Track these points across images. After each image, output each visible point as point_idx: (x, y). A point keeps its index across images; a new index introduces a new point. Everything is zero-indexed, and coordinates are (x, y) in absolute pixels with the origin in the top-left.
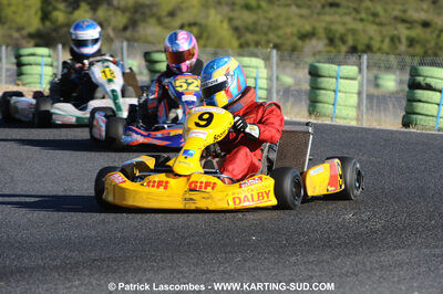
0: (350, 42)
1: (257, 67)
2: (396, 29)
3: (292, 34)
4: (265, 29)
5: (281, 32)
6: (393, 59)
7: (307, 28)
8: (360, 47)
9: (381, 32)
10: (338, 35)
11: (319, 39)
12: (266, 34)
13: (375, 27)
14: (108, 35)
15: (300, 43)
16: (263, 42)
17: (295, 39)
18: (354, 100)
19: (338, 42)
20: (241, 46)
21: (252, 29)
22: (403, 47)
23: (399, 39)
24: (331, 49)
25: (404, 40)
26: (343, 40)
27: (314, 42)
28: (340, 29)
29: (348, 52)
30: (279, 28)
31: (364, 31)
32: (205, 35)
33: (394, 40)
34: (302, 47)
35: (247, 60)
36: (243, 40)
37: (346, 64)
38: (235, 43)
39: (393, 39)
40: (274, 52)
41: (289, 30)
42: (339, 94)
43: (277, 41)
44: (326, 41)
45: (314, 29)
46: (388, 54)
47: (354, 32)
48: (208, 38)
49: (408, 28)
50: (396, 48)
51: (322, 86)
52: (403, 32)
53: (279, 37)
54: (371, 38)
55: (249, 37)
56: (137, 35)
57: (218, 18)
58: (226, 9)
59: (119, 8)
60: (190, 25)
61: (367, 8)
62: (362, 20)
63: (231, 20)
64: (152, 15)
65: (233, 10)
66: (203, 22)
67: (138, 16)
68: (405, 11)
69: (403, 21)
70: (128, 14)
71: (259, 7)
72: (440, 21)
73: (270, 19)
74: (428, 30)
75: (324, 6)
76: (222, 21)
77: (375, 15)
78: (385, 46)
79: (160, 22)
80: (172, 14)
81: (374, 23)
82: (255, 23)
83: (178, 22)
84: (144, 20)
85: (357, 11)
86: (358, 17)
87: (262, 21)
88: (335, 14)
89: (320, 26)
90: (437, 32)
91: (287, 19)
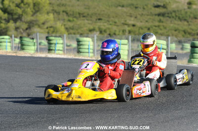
0: (108, 32)
4: (77, 28)
5: (82, 29)
7: (92, 27)
8: (112, 34)
9: (118, 28)
10: (103, 30)
11: (97, 31)
12: (77, 30)
13: (115, 27)
14: (21, 32)
16: (77, 33)
17: (88, 31)
19: (103, 32)
21: (72, 28)
22: (127, 34)
23: (125, 31)
25: (127, 31)
26: (105, 31)
28: (103, 28)
30: (82, 28)
31: (112, 28)
32: (56, 31)
33: (124, 31)
36: (69, 32)
38: (67, 33)
41: (85, 28)
42: (121, 50)
43: (81, 32)
44: (98, 33)
45: (94, 28)
47: (109, 29)
52: (127, 28)
53: (82, 31)
54: (115, 31)
55: (71, 31)
57: (60, 25)
58: (62, 22)
59: (24, 22)
60: (51, 27)
61: (112, 20)
62: (111, 24)
63: (65, 25)
64: (36, 24)
65: (64, 22)
66: (54, 26)
67: (31, 25)
68: (126, 21)
69: (126, 24)
70: (27, 24)
71: (73, 20)
72: (138, 24)
73: (79, 25)
74: (135, 27)
75: (96, 20)
76: (62, 26)
77: (115, 22)
78: (121, 33)
79: (39, 26)
80: (43, 24)
81: (115, 25)
82: (73, 26)
83: (45, 26)
84: (33, 26)
85: (108, 21)
86: (109, 23)
87: (75, 25)
88: (101, 22)
89: (96, 27)
90: (138, 28)
91: (84, 24)
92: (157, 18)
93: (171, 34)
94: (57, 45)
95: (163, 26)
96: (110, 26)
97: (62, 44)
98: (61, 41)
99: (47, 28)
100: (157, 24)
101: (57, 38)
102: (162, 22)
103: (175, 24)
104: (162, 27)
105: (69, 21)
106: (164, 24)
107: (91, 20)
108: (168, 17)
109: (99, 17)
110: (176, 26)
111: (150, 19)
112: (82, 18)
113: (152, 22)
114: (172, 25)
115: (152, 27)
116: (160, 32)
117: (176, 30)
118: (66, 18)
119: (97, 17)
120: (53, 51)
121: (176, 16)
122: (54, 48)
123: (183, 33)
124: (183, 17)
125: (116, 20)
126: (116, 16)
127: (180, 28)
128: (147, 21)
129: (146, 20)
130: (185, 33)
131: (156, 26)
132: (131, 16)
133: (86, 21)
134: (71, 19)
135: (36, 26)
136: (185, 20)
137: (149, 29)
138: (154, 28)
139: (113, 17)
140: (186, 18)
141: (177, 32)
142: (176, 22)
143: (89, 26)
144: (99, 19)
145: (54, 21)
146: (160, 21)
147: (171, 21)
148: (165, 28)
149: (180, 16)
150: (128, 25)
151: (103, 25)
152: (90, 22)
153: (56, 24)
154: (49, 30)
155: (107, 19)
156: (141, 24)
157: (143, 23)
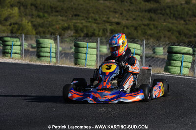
0: (85, 32)
1: (51, 43)
2: (105, 26)
3: (59, 28)
4: (47, 26)
5: (54, 27)
6: (104, 38)
7: (66, 25)
8: (89, 34)
9: (98, 27)
10: (79, 29)
11: (71, 30)
12: (48, 28)
13: (95, 25)
15: (63, 32)
16: (47, 31)
17: (61, 30)
18: (94, 58)
20: (37, 33)
21: (42, 26)
22: (108, 34)
23: (107, 30)
24: (77, 34)
25: (109, 31)
27: (69, 32)
28: (80, 26)
29: (84, 37)
30: (54, 25)
31: (91, 27)
32: (21, 28)
34: (64, 34)
35: (46, 40)
36: (37, 31)
38: (34, 32)
39: (104, 30)
41: (58, 26)
42: (88, 55)
43: (53, 31)
44: (74, 31)
45: (69, 25)
46: (102, 37)
47: (86, 27)
49: (110, 25)
50: (106, 34)
51: (81, 51)
52: (109, 27)
54: (94, 30)
55: (40, 29)
57: (27, 21)
58: (30, 17)
60: (14, 24)
61: (92, 17)
62: (89, 22)
63: (32, 22)
65: (33, 18)
66: (20, 22)
68: (108, 18)
69: (108, 22)
71: (44, 16)
72: (124, 22)
73: (50, 22)
74: (119, 26)
75: (72, 16)
76: (28, 23)
77: (96, 20)
78: (101, 33)
80: (6, 19)
81: (95, 23)
82: (42, 23)
83: (9, 23)
85: (87, 18)
86: (88, 20)
87: (46, 22)
88: (77, 19)
89: (71, 24)
90: (123, 27)
91: (57, 21)
92: (147, 15)
93: (162, 36)
94: (14, 47)
95: (154, 25)
97: (20, 46)
99: (10, 25)
100: (147, 22)
101: (13, 39)
102: (154, 20)
103: (169, 22)
104: (152, 27)
105: (39, 16)
106: (155, 23)
107: (66, 16)
108: (161, 13)
109: (75, 13)
110: (170, 26)
111: (139, 16)
112: (54, 13)
113: (141, 20)
114: (165, 24)
115: (140, 27)
116: (149, 32)
117: (168, 31)
118: (35, 12)
119: (73, 12)
120: (9, 55)
121: (171, 13)
122: (10, 51)
123: (178, 35)
124: (179, 15)
125: (97, 17)
126: (97, 12)
127: (175, 28)
128: (134, 19)
129: (134, 17)
130: (180, 34)
131: (144, 25)
132: (115, 12)
133: (59, 17)
134: (41, 14)
136: (182, 18)
137: (136, 29)
138: (143, 27)
139: (93, 13)
140: (183, 16)
141: (170, 33)
142: (170, 20)
143: (61, 22)
144: (76, 15)
145: (20, 16)
146: (151, 19)
147: (164, 20)
148: (157, 28)
149: (176, 13)
150: (111, 23)
151: (80, 22)
152: (64, 18)
153: (22, 20)
154: (13, 28)
155: (86, 15)
156: (127, 22)
157: (130, 21)
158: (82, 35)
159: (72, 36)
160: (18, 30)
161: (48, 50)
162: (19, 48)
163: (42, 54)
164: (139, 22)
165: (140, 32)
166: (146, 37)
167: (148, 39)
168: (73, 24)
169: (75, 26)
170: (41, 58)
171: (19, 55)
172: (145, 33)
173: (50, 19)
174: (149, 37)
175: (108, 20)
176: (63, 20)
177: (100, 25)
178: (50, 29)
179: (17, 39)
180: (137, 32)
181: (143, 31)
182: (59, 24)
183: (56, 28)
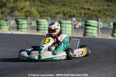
0: (69, 15)
1: (45, 22)
2: (81, 11)
3: (54, 13)
5: (51, 13)
6: (80, 19)
7: (58, 11)
8: (72, 16)
9: (77, 11)
10: (66, 13)
11: (61, 14)
12: (47, 13)
13: (75, 10)
14: (5, 15)
15: (56, 15)
16: (46, 15)
17: (55, 14)
18: (71, 29)
19: (66, 15)
20: (41, 17)
21: (43, 12)
22: (83, 15)
23: (82, 13)
26: (67, 14)
27: (59, 15)
28: (66, 11)
29: (68, 17)
30: (50, 11)
31: (73, 11)
33: (80, 13)
35: (42, 20)
36: (41, 15)
37: (68, 20)
38: (39, 16)
40: (49, 18)
41: (53, 12)
44: (63, 14)
46: (79, 17)
47: (70, 12)
48: (32, 15)
49: (84, 10)
50: (81, 16)
51: (62, 26)
53: (50, 14)
54: (74, 13)
55: (43, 14)
56: (13, 15)
57: (34, 9)
58: (36, 7)
59: (8, 8)
60: (27, 11)
61: (73, 5)
62: (72, 9)
63: (37, 10)
64: (17, 9)
65: (38, 7)
66: (30, 10)
67: (13, 10)
69: (83, 8)
70: (10, 9)
71: (45, 6)
72: (92, 8)
73: (48, 9)
74: (89, 10)
75: (62, 5)
77: (75, 7)
78: (78, 15)
79: (19, 11)
80: (22, 9)
81: (75, 9)
82: (44, 10)
83: (24, 11)
84: (15, 11)
85: (71, 6)
86: (71, 8)
87: (46, 10)
88: (65, 7)
89: (61, 10)
90: (91, 11)
91: (53, 9)
92: (106, 3)
93: (115, 15)
94: (23, 25)
96: (71, 10)
97: (27, 24)
98: (26, 22)
99: (25, 12)
100: (106, 7)
101: (23, 20)
102: (110, 6)
104: (109, 10)
106: (111, 8)
107: (58, 6)
108: (114, 2)
111: (101, 4)
112: (51, 4)
113: (103, 6)
115: (102, 11)
116: (107, 13)
118: (40, 4)
119: (62, 3)
120: (21, 30)
122: (21, 27)
126: (76, 3)
128: (99, 6)
131: (104, 10)
132: (87, 2)
133: (54, 7)
134: (43, 5)
135: (17, 11)
137: (99, 12)
138: (103, 10)
139: (74, 3)
143: (55, 9)
144: (64, 5)
146: (108, 6)
148: (112, 11)
151: (66, 9)
154: (26, 14)
156: (94, 8)
157: (96, 8)
158: (67, 16)
159: (61, 17)
160: (29, 15)
161: (43, 26)
162: (27, 25)
163: (40, 28)
164: (101, 8)
165: (102, 14)
166: (105, 16)
167: (106, 18)
168: (62, 10)
169: (63, 12)
170: (39, 31)
171: (27, 30)
172: (105, 14)
173: (48, 8)
174: (107, 16)
175: (83, 7)
176: (56, 8)
177: (78, 11)
178: (48, 14)
179: (25, 20)
180: (100, 14)
181: (104, 13)
182: (54, 11)
183: (52, 13)
